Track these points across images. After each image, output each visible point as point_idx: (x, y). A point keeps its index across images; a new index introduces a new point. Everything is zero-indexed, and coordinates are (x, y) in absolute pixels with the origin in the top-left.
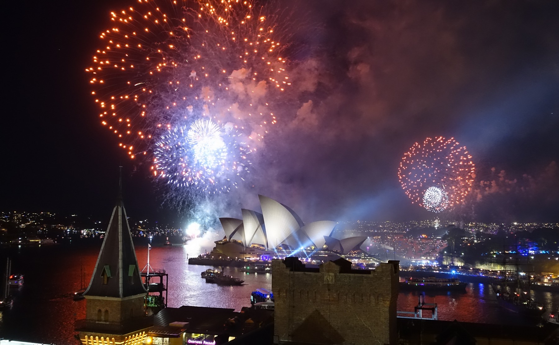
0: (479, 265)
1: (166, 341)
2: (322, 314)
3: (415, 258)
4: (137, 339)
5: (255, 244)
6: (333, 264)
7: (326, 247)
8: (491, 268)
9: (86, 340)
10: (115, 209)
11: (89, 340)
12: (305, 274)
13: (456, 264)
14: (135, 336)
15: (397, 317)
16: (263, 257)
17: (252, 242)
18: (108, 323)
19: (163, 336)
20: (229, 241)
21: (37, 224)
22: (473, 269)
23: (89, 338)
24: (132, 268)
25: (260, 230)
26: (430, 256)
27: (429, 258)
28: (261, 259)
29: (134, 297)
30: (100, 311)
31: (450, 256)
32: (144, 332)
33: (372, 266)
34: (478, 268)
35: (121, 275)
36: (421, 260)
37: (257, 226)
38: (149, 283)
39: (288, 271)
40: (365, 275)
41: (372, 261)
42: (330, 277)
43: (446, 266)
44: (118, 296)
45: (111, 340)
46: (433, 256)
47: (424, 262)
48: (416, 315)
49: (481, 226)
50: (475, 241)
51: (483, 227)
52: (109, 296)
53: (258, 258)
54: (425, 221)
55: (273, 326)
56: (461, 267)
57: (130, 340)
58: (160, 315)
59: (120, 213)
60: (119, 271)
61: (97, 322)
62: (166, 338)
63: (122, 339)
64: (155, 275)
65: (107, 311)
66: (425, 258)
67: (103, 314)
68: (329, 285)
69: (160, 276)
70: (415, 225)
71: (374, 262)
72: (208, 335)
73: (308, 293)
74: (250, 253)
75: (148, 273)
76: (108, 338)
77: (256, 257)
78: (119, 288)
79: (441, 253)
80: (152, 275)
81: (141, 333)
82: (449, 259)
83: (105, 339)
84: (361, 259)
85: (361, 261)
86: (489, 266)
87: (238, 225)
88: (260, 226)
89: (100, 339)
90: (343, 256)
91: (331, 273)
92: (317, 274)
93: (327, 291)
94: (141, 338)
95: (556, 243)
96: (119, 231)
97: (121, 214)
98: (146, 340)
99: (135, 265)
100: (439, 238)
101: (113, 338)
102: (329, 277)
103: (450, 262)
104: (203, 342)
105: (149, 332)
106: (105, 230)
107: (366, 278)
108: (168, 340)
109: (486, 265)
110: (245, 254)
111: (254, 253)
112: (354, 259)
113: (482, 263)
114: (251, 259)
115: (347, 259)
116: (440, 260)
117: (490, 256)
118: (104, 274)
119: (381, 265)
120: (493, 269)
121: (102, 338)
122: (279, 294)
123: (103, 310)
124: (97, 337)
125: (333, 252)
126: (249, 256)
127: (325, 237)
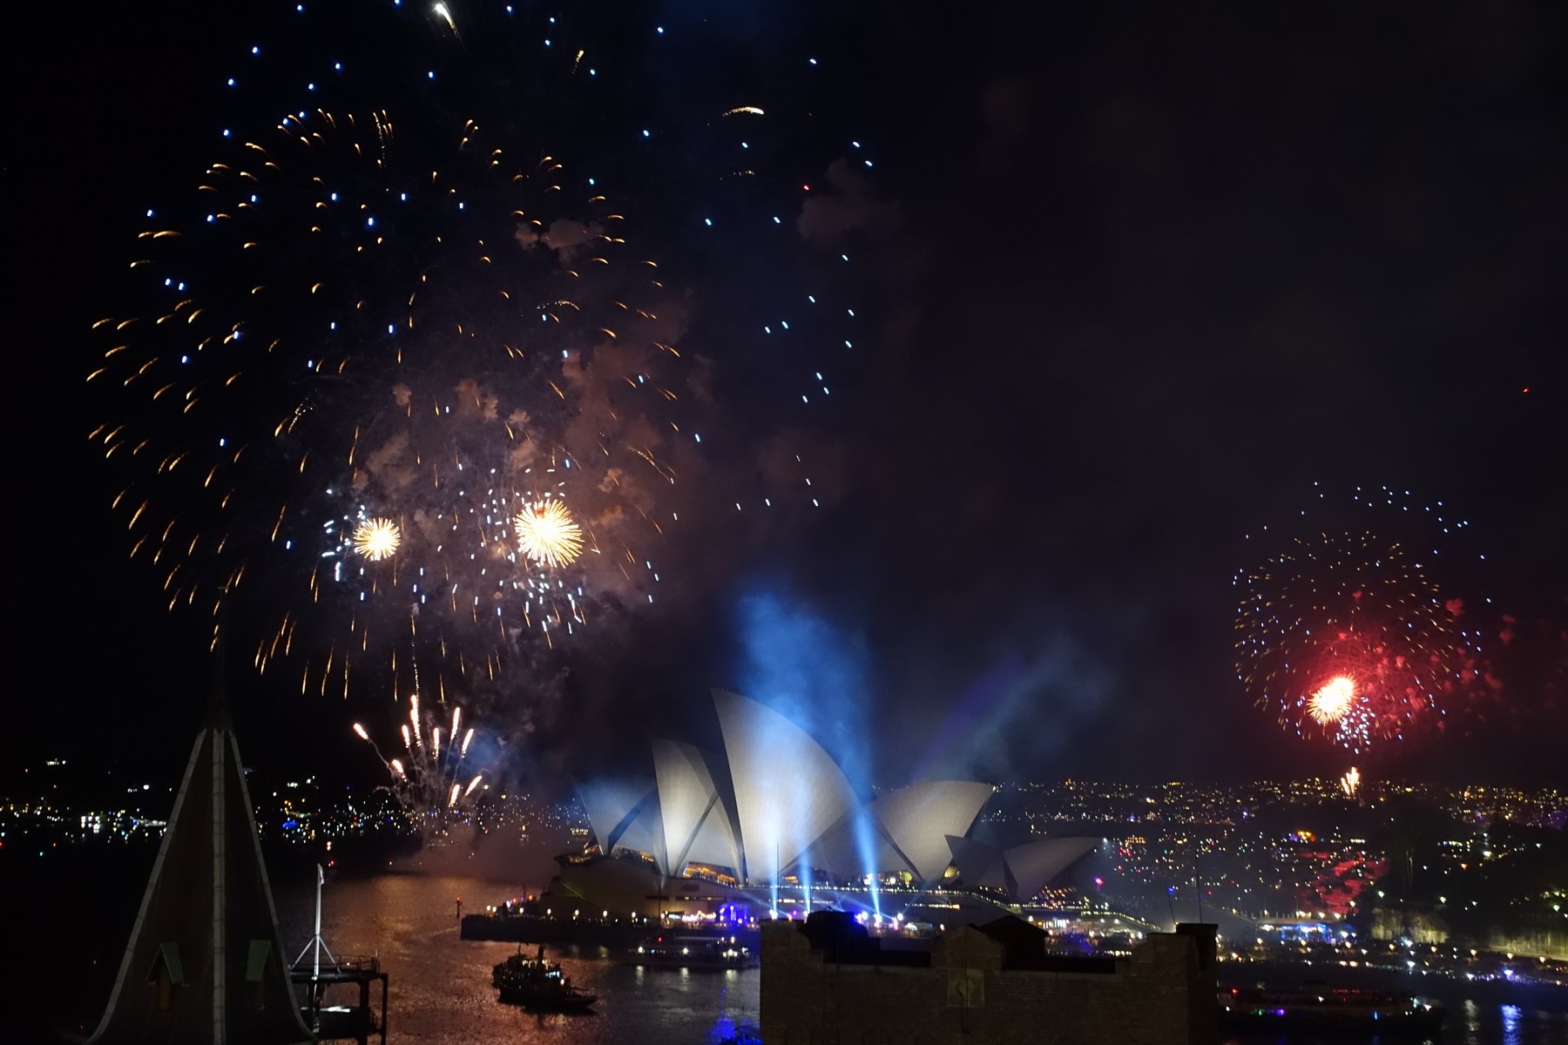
0: (1502, 938)
3: (1272, 915)
5: (699, 864)
6: (981, 937)
7: (955, 876)
8: (1543, 949)
10: (200, 741)
13: (1421, 936)
16: (728, 913)
17: (689, 858)
20: (609, 854)
22: (1481, 954)
24: (258, 951)
25: (719, 814)
26: (1324, 908)
27: (1322, 915)
28: (722, 918)
31: (1397, 907)
33: (1119, 941)
34: (1496, 951)
35: (219, 978)
36: (1293, 922)
37: (707, 801)
38: (318, 1007)
39: (817, 964)
40: (1094, 977)
41: (1118, 927)
42: (970, 983)
43: (1383, 944)
46: (1335, 908)
47: (1306, 927)
49: (1506, 801)
50: (1487, 854)
51: (1514, 802)
53: (712, 916)
54: (1308, 783)
56: (1439, 946)
59: (218, 755)
60: (212, 963)
64: (340, 975)
66: (1310, 915)
68: (964, 1011)
69: (360, 982)
70: (1272, 794)
71: (1127, 930)
74: (680, 899)
75: (317, 971)
77: (703, 912)
78: (212, 1024)
79: (1367, 898)
80: (332, 975)
82: (1394, 920)
84: (1079, 920)
85: (1078, 927)
86: (1537, 940)
87: (643, 796)
88: (719, 801)
90: (1015, 908)
91: (971, 968)
92: (921, 971)
93: (959, 1035)
96: (216, 818)
97: (223, 757)
99: (269, 943)
100: (1358, 841)
102: (966, 985)
103: (1399, 930)
106: (167, 817)
107: (1097, 986)
109: (1528, 939)
110: (663, 903)
111: (698, 899)
112: (1055, 919)
113: (1512, 934)
114: (685, 919)
115: (1031, 919)
116: (1360, 922)
117: (1541, 906)
118: (157, 971)
119: (1152, 938)
120: (1552, 952)
125: (980, 892)
126: (678, 910)
127: (951, 840)
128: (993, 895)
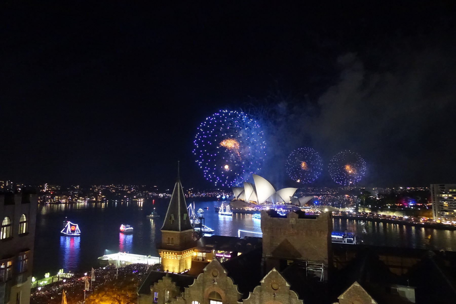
0: (380, 212)
1: (204, 255)
2: (289, 241)
3: (342, 208)
4: (189, 254)
5: (251, 201)
7: (291, 202)
9: (162, 254)
10: (176, 184)
11: (164, 254)
12: (279, 219)
13: (366, 212)
14: (188, 252)
15: (332, 242)
16: (256, 208)
17: (250, 200)
18: (173, 245)
19: (202, 252)
20: (237, 200)
21: (136, 191)
22: (377, 214)
23: (163, 253)
24: (185, 215)
25: (254, 193)
27: (350, 208)
29: (186, 231)
30: (169, 238)
31: (362, 207)
32: (192, 250)
33: (317, 213)
34: (379, 214)
35: (180, 219)
36: (345, 209)
37: (252, 191)
38: (194, 223)
39: (269, 217)
41: (317, 210)
43: (360, 213)
44: (178, 231)
45: (175, 254)
46: (352, 207)
47: (347, 210)
48: (343, 241)
50: (377, 198)
52: (173, 230)
53: (253, 209)
55: (262, 248)
56: (369, 213)
57: (185, 254)
58: (200, 240)
59: (179, 186)
60: (179, 217)
61: (167, 244)
62: (204, 253)
63: (181, 254)
64: (197, 219)
65: (172, 239)
66: (348, 208)
67: (171, 240)
68: (292, 225)
69: (200, 219)
70: (342, 189)
71: (318, 211)
72: (227, 252)
73: (281, 230)
74: (248, 206)
75: (194, 218)
76: (173, 253)
78: (179, 226)
79: (357, 206)
81: (190, 251)
82: (362, 209)
83: (172, 254)
85: (311, 210)
86: (386, 213)
87: (242, 191)
88: (254, 191)
89: (169, 253)
90: (300, 207)
91: (293, 218)
92: (286, 218)
93: (292, 229)
94: (190, 253)
95: (426, 199)
96: (179, 196)
98: (193, 254)
99: (187, 214)
100: (356, 196)
101: (176, 253)
102: (292, 221)
103: (363, 211)
104: (224, 255)
105: (195, 250)
106: (172, 194)
107: (313, 221)
108: (205, 254)
109: (384, 212)
110: (246, 207)
111: (251, 206)
112: (307, 209)
113: (382, 210)
114: (249, 209)
116: (356, 209)
117: (387, 207)
118: (171, 218)
119: (322, 213)
120: (389, 214)
121: (170, 253)
122: (265, 230)
123: (171, 238)
124: (168, 253)
125: (295, 205)
126: (248, 208)
127: (290, 197)
128: (297, 205)
